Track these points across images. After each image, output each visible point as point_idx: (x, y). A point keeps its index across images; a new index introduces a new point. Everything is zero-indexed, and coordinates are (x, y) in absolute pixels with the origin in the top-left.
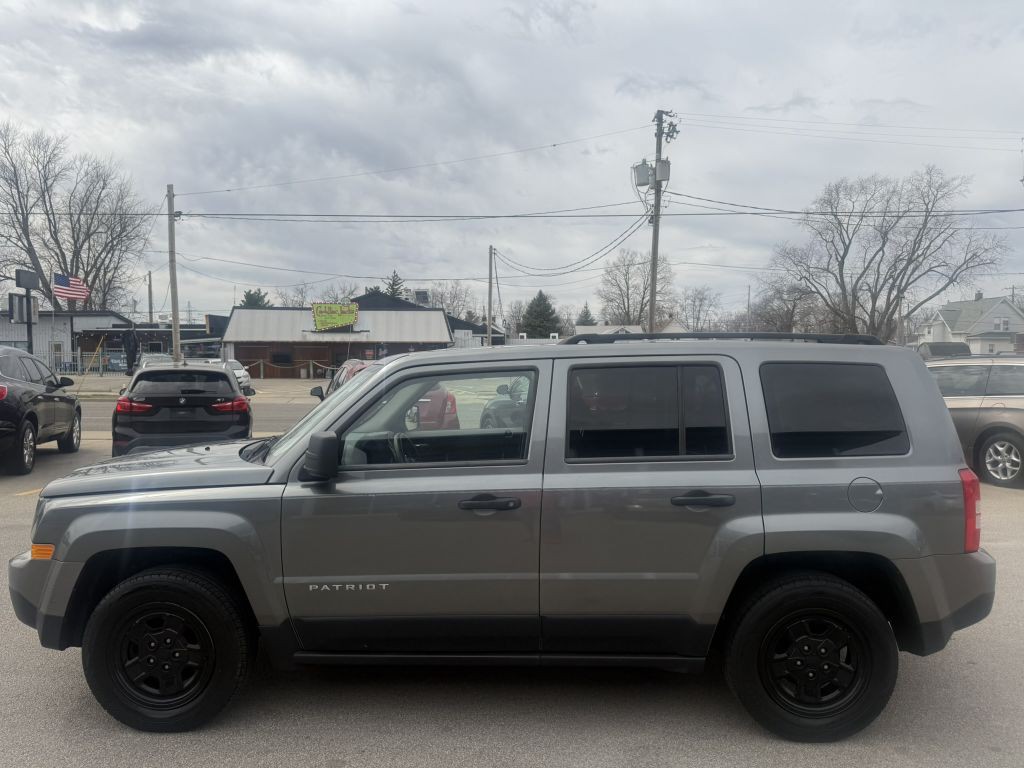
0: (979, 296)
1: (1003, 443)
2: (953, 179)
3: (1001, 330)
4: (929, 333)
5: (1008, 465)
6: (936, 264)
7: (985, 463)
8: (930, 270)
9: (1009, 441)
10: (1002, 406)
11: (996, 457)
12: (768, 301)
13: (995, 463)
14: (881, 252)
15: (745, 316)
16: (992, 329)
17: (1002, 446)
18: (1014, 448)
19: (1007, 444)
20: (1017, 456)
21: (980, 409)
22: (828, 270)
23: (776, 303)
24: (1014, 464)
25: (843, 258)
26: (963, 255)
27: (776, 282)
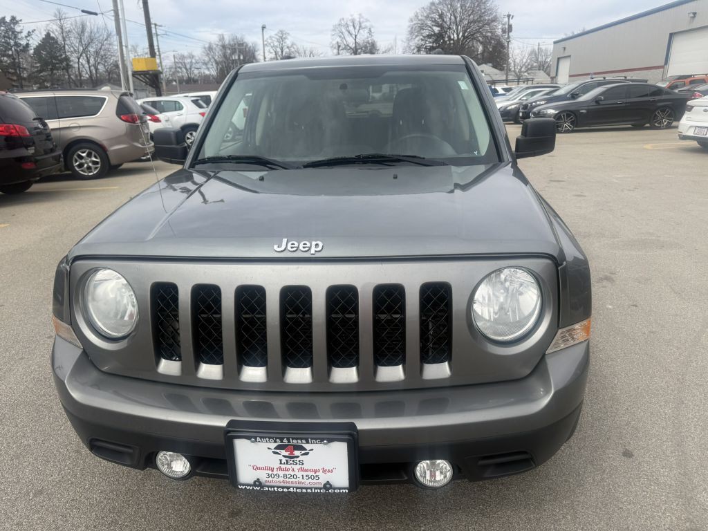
1: (83, 150)
5: (90, 164)
7: (74, 167)
9: (88, 148)
10: (77, 125)
11: (81, 161)
13: (81, 166)
17: (83, 153)
18: (93, 153)
19: (88, 151)
20: (96, 158)
21: (60, 129)
24: (95, 163)
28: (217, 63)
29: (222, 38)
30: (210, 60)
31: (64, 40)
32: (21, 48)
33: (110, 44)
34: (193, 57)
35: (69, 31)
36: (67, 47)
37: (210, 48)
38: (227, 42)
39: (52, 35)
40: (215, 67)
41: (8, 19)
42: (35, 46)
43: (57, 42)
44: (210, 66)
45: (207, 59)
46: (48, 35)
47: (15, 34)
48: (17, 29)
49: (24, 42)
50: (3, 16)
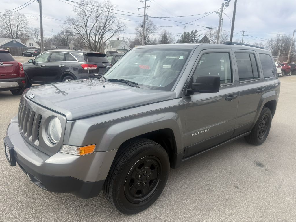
0: (118, 39)
2: (114, 5)
3: (123, 49)
4: (107, 48)
6: (110, 29)
8: (109, 30)
12: (59, 35)
14: (96, 23)
15: (52, 39)
16: (121, 48)
22: (81, 27)
23: (62, 36)
25: (86, 24)
26: (117, 27)
27: (67, 29)
28: (273, 47)
29: (278, 36)
30: (270, 46)
31: (210, 38)
32: (196, 41)
33: (226, 39)
34: (262, 44)
35: (213, 35)
36: (210, 40)
37: (271, 41)
38: (280, 38)
39: (207, 36)
40: (271, 49)
41: (194, 31)
42: (200, 40)
43: (207, 39)
44: (269, 48)
45: (268, 45)
46: (205, 37)
47: (195, 36)
48: (196, 34)
49: (197, 39)
50: (193, 30)
